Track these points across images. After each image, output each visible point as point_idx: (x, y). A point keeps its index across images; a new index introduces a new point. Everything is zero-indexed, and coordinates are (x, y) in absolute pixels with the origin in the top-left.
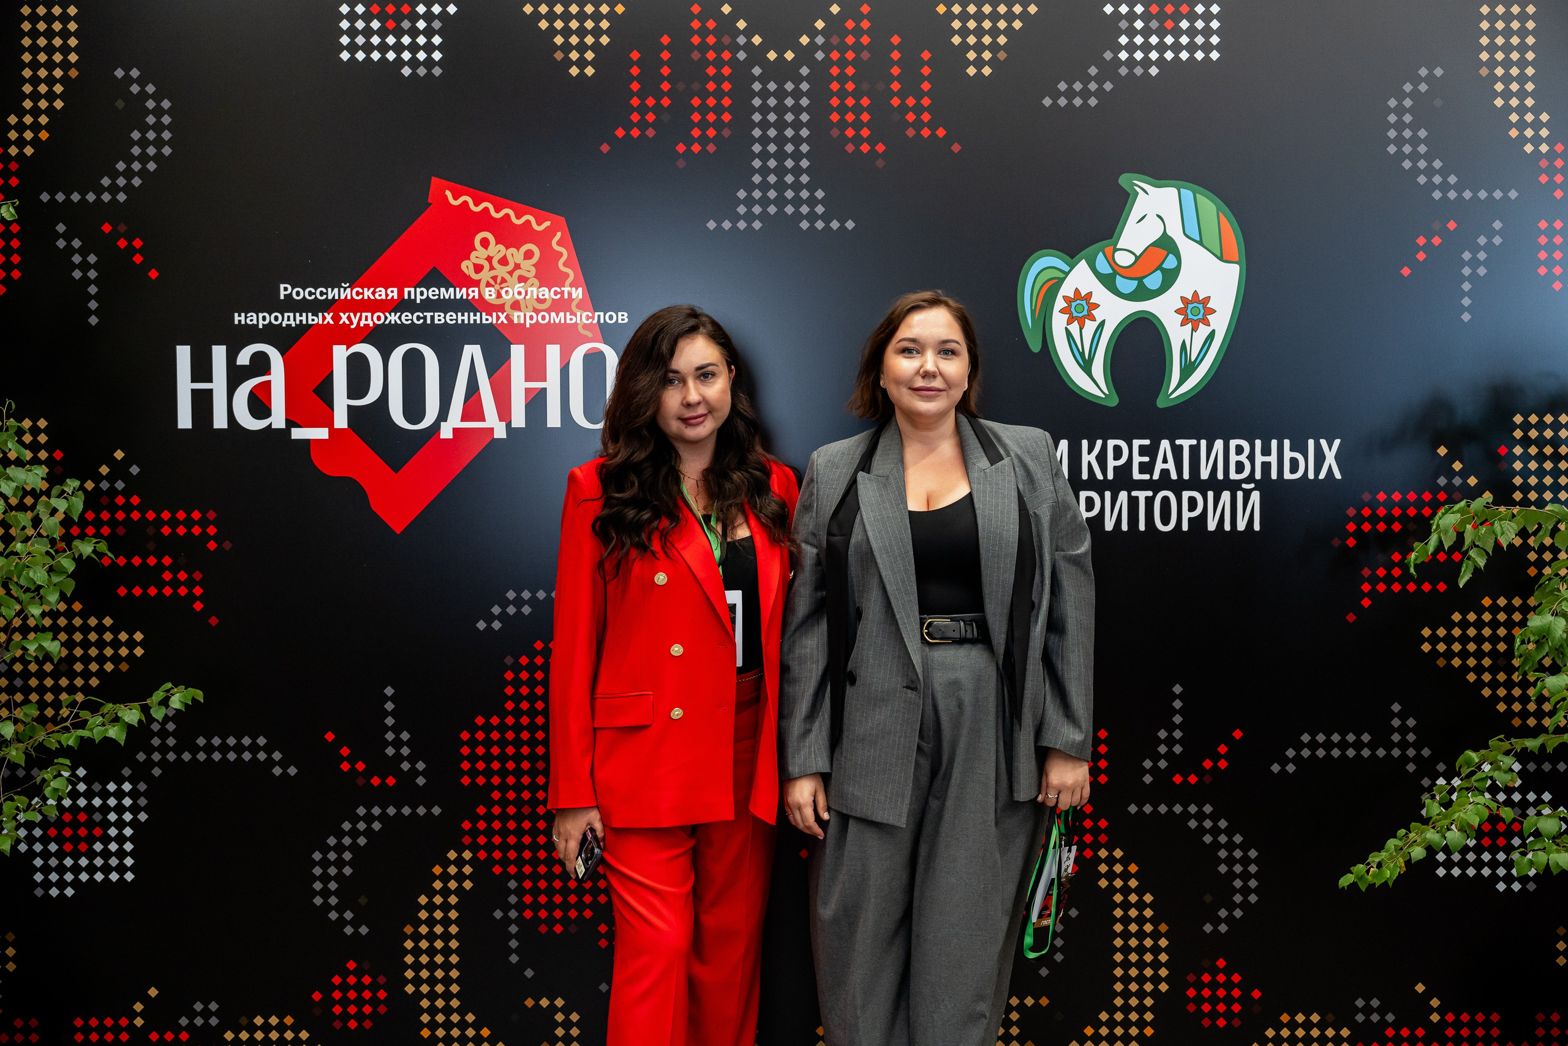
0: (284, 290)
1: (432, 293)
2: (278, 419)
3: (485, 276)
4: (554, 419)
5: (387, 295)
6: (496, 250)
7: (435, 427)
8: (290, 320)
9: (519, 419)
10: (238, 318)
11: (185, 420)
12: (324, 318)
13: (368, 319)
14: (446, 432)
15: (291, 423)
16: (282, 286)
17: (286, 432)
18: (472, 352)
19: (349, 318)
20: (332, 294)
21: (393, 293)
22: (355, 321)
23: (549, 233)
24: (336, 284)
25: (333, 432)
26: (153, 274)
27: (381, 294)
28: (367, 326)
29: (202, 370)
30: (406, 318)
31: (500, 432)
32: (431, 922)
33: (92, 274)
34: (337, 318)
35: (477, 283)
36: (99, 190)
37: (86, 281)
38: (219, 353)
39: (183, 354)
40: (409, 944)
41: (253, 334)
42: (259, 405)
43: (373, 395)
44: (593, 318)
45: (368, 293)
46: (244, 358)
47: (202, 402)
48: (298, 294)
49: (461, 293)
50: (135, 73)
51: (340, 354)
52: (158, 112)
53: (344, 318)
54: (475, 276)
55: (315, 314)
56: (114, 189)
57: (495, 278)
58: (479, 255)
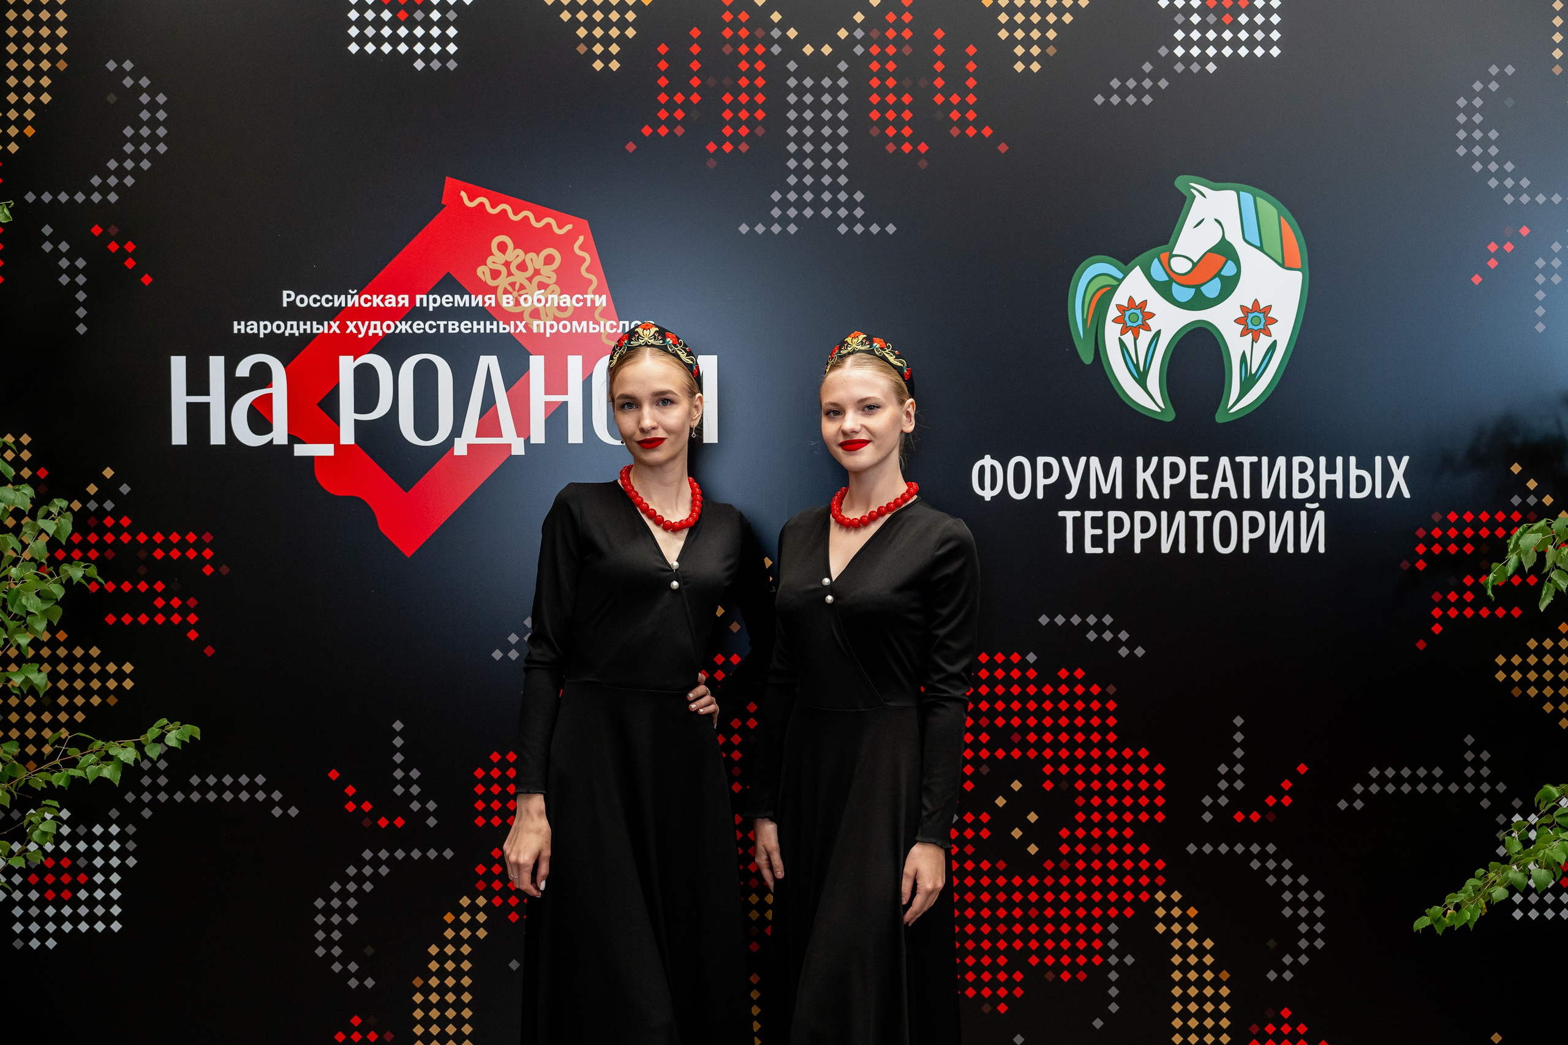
0: (287, 297)
1: (446, 300)
2: (279, 435)
3: (503, 282)
4: (575, 435)
5: (397, 302)
6: (514, 255)
7: (449, 443)
9: (538, 435)
10: (238, 327)
11: (179, 436)
12: (330, 327)
13: (377, 328)
14: (460, 449)
15: (294, 439)
16: (285, 293)
17: (289, 448)
18: (489, 364)
19: (356, 327)
20: (339, 301)
21: (404, 300)
22: (363, 330)
23: (571, 237)
24: (343, 291)
26: (146, 279)
27: (391, 301)
28: (375, 335)
29: (198, 382)
30: (418, 327)
31: (518, 449)
32: (442, 974)
33: (81, 279)
34: (343, 327)
35: (493, 290)
36: (89, 190)
37: (73, 287)
38: (217, 364)
39: (178, 365)
40: (418, 998)
41: (253, 344)
42: (260, 420)
43: (382, 409)
44: (618, 326)
45: (377, 301)
46: (243, 369)
47: (198, 416)
48: (302, 301)
49: (477, 300)
50: (128, 66)
51: (347, 365)
52: (153, 107)
53: (351, 327)
54: (492, 283)
55: (321, 322)
56: (104, 189)
57: (513, 285)
58: (496, 260)
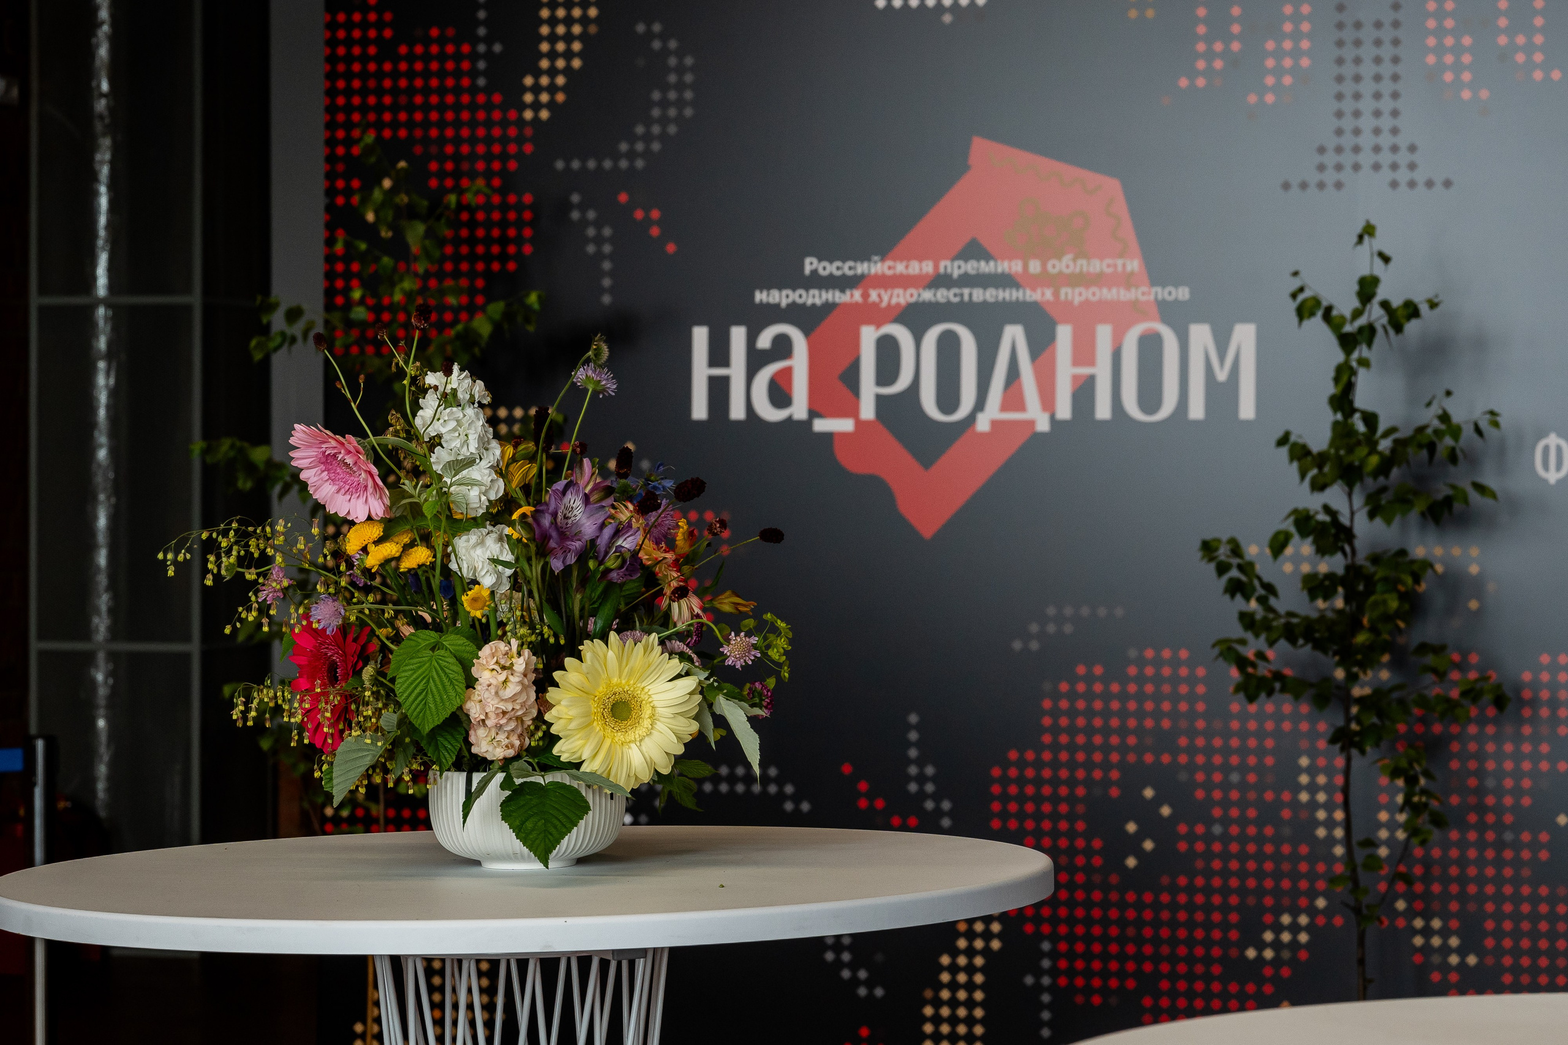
0: (810, 264)
1: (971, 267)
2: (799, 409)
4: (1103, 411)
5: (921, 269)
7: (971, 419)
8: (815, 297)
9: (1064, 411)
10: (760, 296)
11: (700, 410)
12: (852, 296)
13: (901, 297)
14: (983, 424)
15: (813, 414)
16: (808, 260)
17: (808, 423)
18: (1013, 334)
19: (879, 296)
20: (862, 268)
21: (928, 267)
22: (886, 298)
24: (865, 257)
25: (859, 423)
26: (671, 248)
27: (915, 268)
28: (898, 304)
29: (719, 355)
30: (942, 295)
31: (1043, 425)
32: (954, 986)
33: (607, 249)
34: (866, 296)
36: (616, 157)
37: (599, 256)
38: (738, 335)
39: (700, 336)
40: (928, 1011)
41: (774, 314)
42: (780, 395)
43: (903, 382)
44: (1149, 294)
45: (900, 268)
46: (765, 341)
47: (719, 389)
49: (1003, 266)
50: (657, 28)
51: (869, 336)
52: (680, 70)
53: (874, 295)
55: (843, 291)
56: (631, 155)
